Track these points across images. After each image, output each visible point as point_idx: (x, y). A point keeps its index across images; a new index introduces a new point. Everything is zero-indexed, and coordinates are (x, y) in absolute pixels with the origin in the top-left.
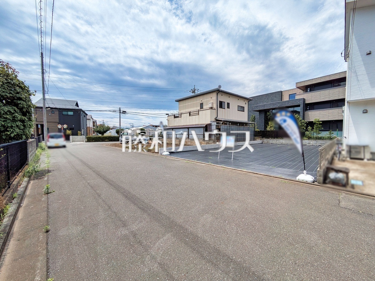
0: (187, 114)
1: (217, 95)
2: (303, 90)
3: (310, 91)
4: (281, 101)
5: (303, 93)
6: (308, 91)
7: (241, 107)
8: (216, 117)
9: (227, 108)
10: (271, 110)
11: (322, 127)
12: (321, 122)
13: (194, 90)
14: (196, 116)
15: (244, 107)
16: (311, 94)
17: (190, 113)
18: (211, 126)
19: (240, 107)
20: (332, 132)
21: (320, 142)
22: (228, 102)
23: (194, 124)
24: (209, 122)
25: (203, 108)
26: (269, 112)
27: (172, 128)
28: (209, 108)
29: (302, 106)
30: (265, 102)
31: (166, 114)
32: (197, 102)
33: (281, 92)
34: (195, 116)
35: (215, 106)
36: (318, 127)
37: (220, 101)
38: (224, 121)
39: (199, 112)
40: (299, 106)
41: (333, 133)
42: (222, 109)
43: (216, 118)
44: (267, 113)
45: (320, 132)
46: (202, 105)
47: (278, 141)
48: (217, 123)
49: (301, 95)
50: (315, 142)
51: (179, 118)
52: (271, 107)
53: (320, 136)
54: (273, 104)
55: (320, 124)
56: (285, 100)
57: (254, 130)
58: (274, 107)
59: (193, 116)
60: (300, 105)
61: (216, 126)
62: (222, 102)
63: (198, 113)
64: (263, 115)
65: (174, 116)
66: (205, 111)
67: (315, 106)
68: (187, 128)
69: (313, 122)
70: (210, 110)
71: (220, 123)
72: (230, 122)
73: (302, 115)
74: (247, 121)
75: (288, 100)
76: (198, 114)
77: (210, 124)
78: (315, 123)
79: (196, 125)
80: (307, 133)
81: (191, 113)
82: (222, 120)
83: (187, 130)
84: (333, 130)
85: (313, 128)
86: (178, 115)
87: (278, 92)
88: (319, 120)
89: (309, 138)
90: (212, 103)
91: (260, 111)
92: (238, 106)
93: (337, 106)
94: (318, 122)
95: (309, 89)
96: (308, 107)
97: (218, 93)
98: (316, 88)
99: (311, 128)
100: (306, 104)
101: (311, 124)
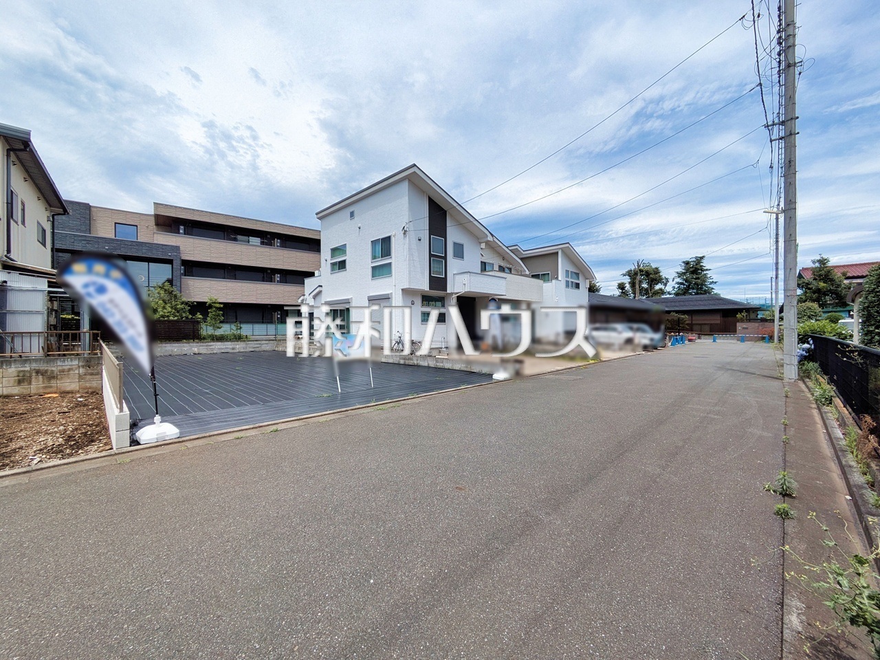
1: (8, 156)
2: (157, 224)
3: (187, 234)
4: (91, 233)
6: (181, 231)
7: (42, 228)
8: (5, 250)
9: (21, 222)
11: (223, 315)
12: (222, 306)
15: (46, 232)
18: (4, 292)
19: (40, 230)
20: (240, 325)
22: (24, 202)
29: (177, 263)
33: (87, 207)
40: (169, 262)
41: (242, 328)
43: (7, 257)
45: (221, 325)
53: (219, 332)
55: (220, 309)
56: (103, 235)
60: (172, 260)
61: (47, 295)
62: (13, 195)
67: (196, 270)
69: (205, 303)
73: (179, 285)
75: (113, 237)
78: (210, 306)
84: (242, 322)
85: (206, 317)
88: (216, 300)
92: (38, 223)
93: (235, 278)
94: (217, 305)
95: (182, 227)
96: (182, 267)
97: (8, 150)
98: (195, 230)
99: (201, 316)
100: (182, 260)
101: (200, 307)
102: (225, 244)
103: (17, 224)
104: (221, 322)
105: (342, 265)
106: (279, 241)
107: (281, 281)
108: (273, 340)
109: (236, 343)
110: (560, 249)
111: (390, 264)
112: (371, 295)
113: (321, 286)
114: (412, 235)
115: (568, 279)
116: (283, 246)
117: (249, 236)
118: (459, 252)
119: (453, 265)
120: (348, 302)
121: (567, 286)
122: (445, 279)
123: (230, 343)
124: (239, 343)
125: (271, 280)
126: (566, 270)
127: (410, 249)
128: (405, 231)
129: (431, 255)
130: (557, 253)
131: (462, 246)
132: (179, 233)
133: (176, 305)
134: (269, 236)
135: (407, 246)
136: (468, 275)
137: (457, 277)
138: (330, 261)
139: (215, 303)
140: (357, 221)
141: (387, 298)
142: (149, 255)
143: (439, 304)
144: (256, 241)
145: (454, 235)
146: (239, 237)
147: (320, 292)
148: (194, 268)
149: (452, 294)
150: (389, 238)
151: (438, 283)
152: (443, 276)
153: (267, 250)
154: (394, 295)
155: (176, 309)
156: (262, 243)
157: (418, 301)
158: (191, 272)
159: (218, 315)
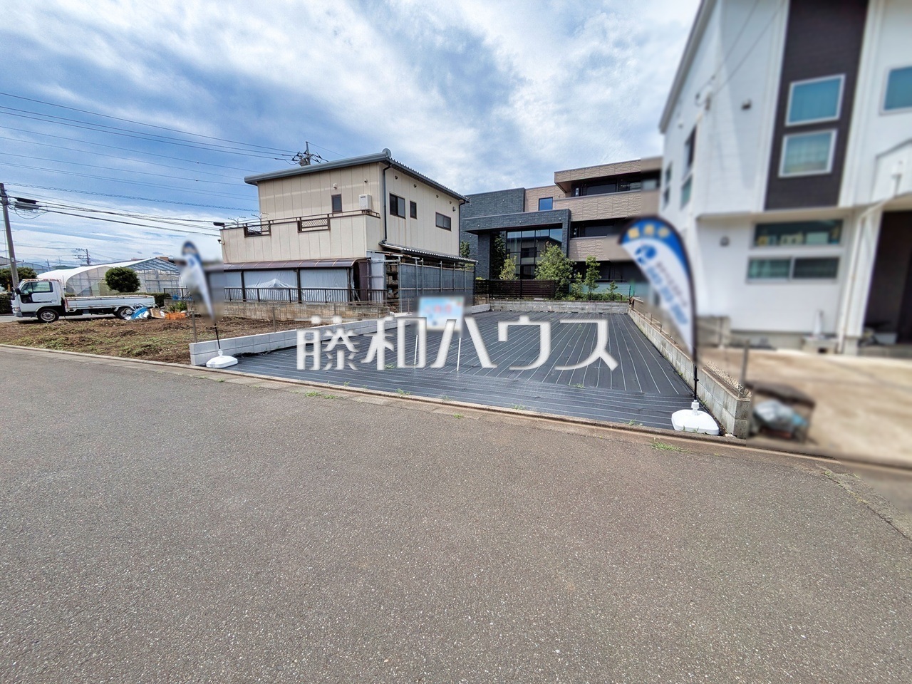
0: (290, 225)
1: (384, 174)
2: (566, 192)
3: (580, 195)
4: (524, 211)
5: (565, 198)
6: (577, 194)
7: (445, 216)
8: (383, 238)
9: (411, 216)
10: (504, 232)
11: (599, 274)
12: (599, 264)
13: (305, 156)
14: (321, 233)
15: (450, 219)
16: (581, 201)
17: (299, 223)
18: (370, 264)
19: (441, 218)
20: (615, 285)
21: (601, 307)
22: (414, 201)
23: (317, 257)
24: (363, 255)
25: (341, 211)
26: (499, 237)
27: (240, 267)
28: (360, 212)
29: (565, 226)
30: (490, 211)
31: (216, 224)
32: (322, 190)
33: (524, 191)
34: (316, 233)
35: (378, 208)
36: (593, 275)
37: (391, 195)
38: (406, 253)
39: (332, 221)
40: (559, 226)
41: (616, 287)
42: (396, 217)
43: (383, 242)
44: (495, 239)
45: (597, 285)
46: (337, 201)
47: (523, 306)
48: (388, 258)
49: (563, 203)
50: (594, 307)
51: (264, 238)
52: (506, 224)
53: (595, 292)
54: (511, 218)
55: (597, 268)
56: (531, 211)
57: (475, 278)
58: (512, 225)
59: (311, 234)
60: (561, 224)
61: (386, 265)
62: (396, 197)
63: (329, 225)
64: (487, 244)
65: (245, 229)
66: (349, 219)
67: (588, 230)
68: (294, 269)
69: (584, 262)
70: (364, 219)
71: (397, 258)
72: (421, 255)
73: (565, 247)
74: (457, 254)
75: (537, 210)
76: (327, 228)
77: (365, 259)
78: (588, 266)
79: (321, 261)
80: (574, 286)
81: (304, 224)
82: (401, 248)
83: (294, 275)
84: (617, 282)
85: (583, 278)
86: (258, 229)
87: (518, 190)
88: (595, 258)
89: (578, 298)
90: (370, 199)
91: (481, 233)
92: (437, 213)
94: (595, 264)
95: (578, 189)
96: (575, 230)
97: (383, 171)
98: (590, 189)
99: (581, 276)
100: (572, 222)
101: (581, 267)
102: (611, 197)
103: (404, 218)
104: (597, 281)
111: (691, 177)
117: (642, 181)
129: (780, 130)
132: (574, 196)
133: (560, 266)
138: (664, 192)
139: (592, 262)
146: (632, 185)
148: (586, 228)
150: (695, 131)
152: (829, 171)
155: (559, 270)
158: (584, 232)
159: (595, 274)
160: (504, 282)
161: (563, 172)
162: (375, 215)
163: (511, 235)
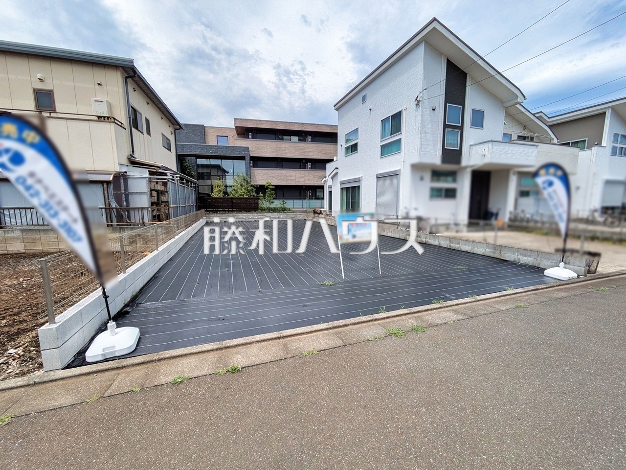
1: (126, 83)
2: (238, 134)
3: (253, 138)
4: (205, 143)
5: (241, 138)
6: (250, 137)
7: (167, 138)
8: (129, 151)
9: (147, 133)
11: (274, 194)
12: (274, 187)
15: (170, 141)
16: (255, 142)
18: (127, 179)
19: (165, 139)
20: (285, 201)
22: (148, 118)
24: (113, 168)
28: (96, 118)
29: (248, 159)
32: (13, 77)
33: (203, 127)
37: (132, 107)
40: (243, 158)
41: (286, 203)
42: (138, 132)
43: (131, 156)
45: (273, 201)
46: (44, 97)
48: (151, 173)
49: (238, 142)
52: (198, 153)
53: (272, 206)
55: (272, 190)
56: (211, 144)
57: (196, 195)
60: (245, 157)
61: (150, 180)
62: (136, 111)
69: (264, 186)
75: (216, 144)
78: (267, 188)
80: (259, 202)
84: (286, 199)
85: (264, 197)
87: (198, 125)
88: (271, 183)
92: (162, 134)
93: (282, 167)
94: (271, 187)
95: (250, 134)
96: (252, 162)
97: (126, 78)
98: (258, 135)
99: (262, 195)
100: (251, 157)
101: (261, 189)
102: (275, 143)
103: (142, 133)
104: (274, 199)
105: (354, 148)
106: (310, 137)
107: (312, 168)
108: (304, 212)
109: (280, 214)
110: (609, 108)
111: (400, 140)
112: (379, 172)
113: (337, 168)
114: (426, 105)
115: (615, 145)
116: (313, 141)
117: (290, 136)
118: (478, 119)
119: (471, 135)
120: (358, 180)
121: (614, 153)
122: (460, 152)
123: (276, 214)
124: (283, 213)
125: (305, 167)
126: (615, 134)
127: (422, 121)
128: (418, 102)
129: (445, 126)
130: (604, 113)
131: (481, 113)
132: (249, 138)
133: (248, 188)
134: (303, 135)
135: (419, 118)
136: (490, 144)
137: (474, 148)
138: (345, 146)
139: (270, 185)
140: (369, 104)
141: (395, 175)
142: (232, 154)
143: (450, 179)
144: (295, 139)
145: (473, 100)
146: (285, 137)
147: (337, 173)
148: (259, 162)
149: (466, 167)
150: (399, 114)
151: (452, 156)
152: (458, 149)
153: (302, 145)
154: (402, 171)
155: (247, 190)
156: (299, 140)
157: (428, 176)
158: (257, 165)
159: (272, 194)
160: (215, 198)
161: (241, 119)
162: (120, 124)
163: (200, 161)
